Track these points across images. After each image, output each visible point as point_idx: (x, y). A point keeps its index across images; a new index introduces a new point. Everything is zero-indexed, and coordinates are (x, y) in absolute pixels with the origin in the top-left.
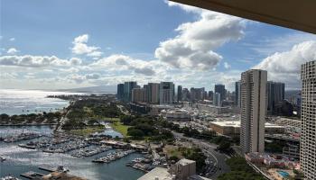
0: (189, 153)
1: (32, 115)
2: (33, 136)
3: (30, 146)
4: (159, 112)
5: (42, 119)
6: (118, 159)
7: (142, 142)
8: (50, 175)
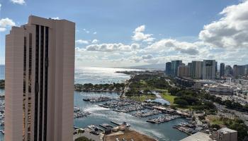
0: (231, 123)
1: (107, 85)
2: (107, 99)
3: (105, 106)
4: (202, 86)
5: (113, 88)
6: (166, 121)
7: (186, 110)
8: (118, 127)
